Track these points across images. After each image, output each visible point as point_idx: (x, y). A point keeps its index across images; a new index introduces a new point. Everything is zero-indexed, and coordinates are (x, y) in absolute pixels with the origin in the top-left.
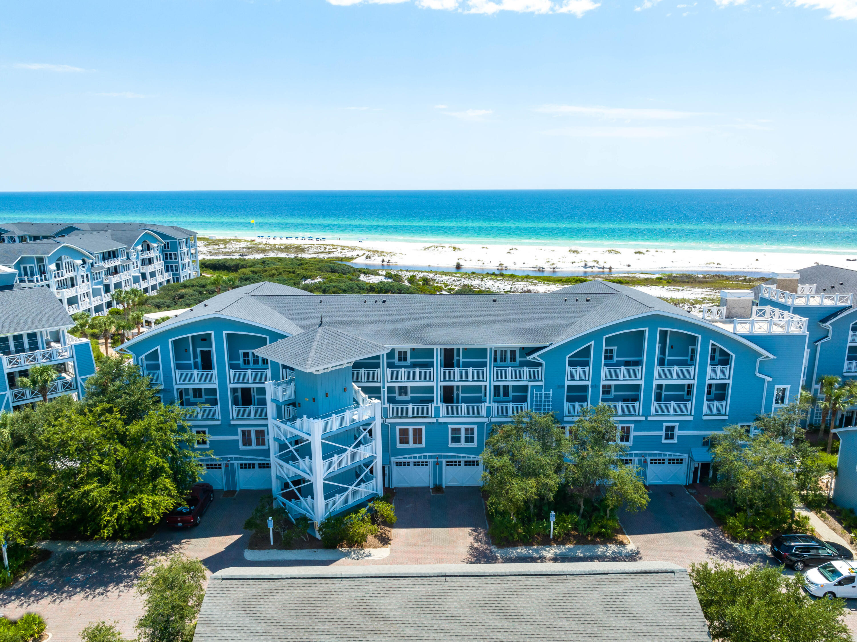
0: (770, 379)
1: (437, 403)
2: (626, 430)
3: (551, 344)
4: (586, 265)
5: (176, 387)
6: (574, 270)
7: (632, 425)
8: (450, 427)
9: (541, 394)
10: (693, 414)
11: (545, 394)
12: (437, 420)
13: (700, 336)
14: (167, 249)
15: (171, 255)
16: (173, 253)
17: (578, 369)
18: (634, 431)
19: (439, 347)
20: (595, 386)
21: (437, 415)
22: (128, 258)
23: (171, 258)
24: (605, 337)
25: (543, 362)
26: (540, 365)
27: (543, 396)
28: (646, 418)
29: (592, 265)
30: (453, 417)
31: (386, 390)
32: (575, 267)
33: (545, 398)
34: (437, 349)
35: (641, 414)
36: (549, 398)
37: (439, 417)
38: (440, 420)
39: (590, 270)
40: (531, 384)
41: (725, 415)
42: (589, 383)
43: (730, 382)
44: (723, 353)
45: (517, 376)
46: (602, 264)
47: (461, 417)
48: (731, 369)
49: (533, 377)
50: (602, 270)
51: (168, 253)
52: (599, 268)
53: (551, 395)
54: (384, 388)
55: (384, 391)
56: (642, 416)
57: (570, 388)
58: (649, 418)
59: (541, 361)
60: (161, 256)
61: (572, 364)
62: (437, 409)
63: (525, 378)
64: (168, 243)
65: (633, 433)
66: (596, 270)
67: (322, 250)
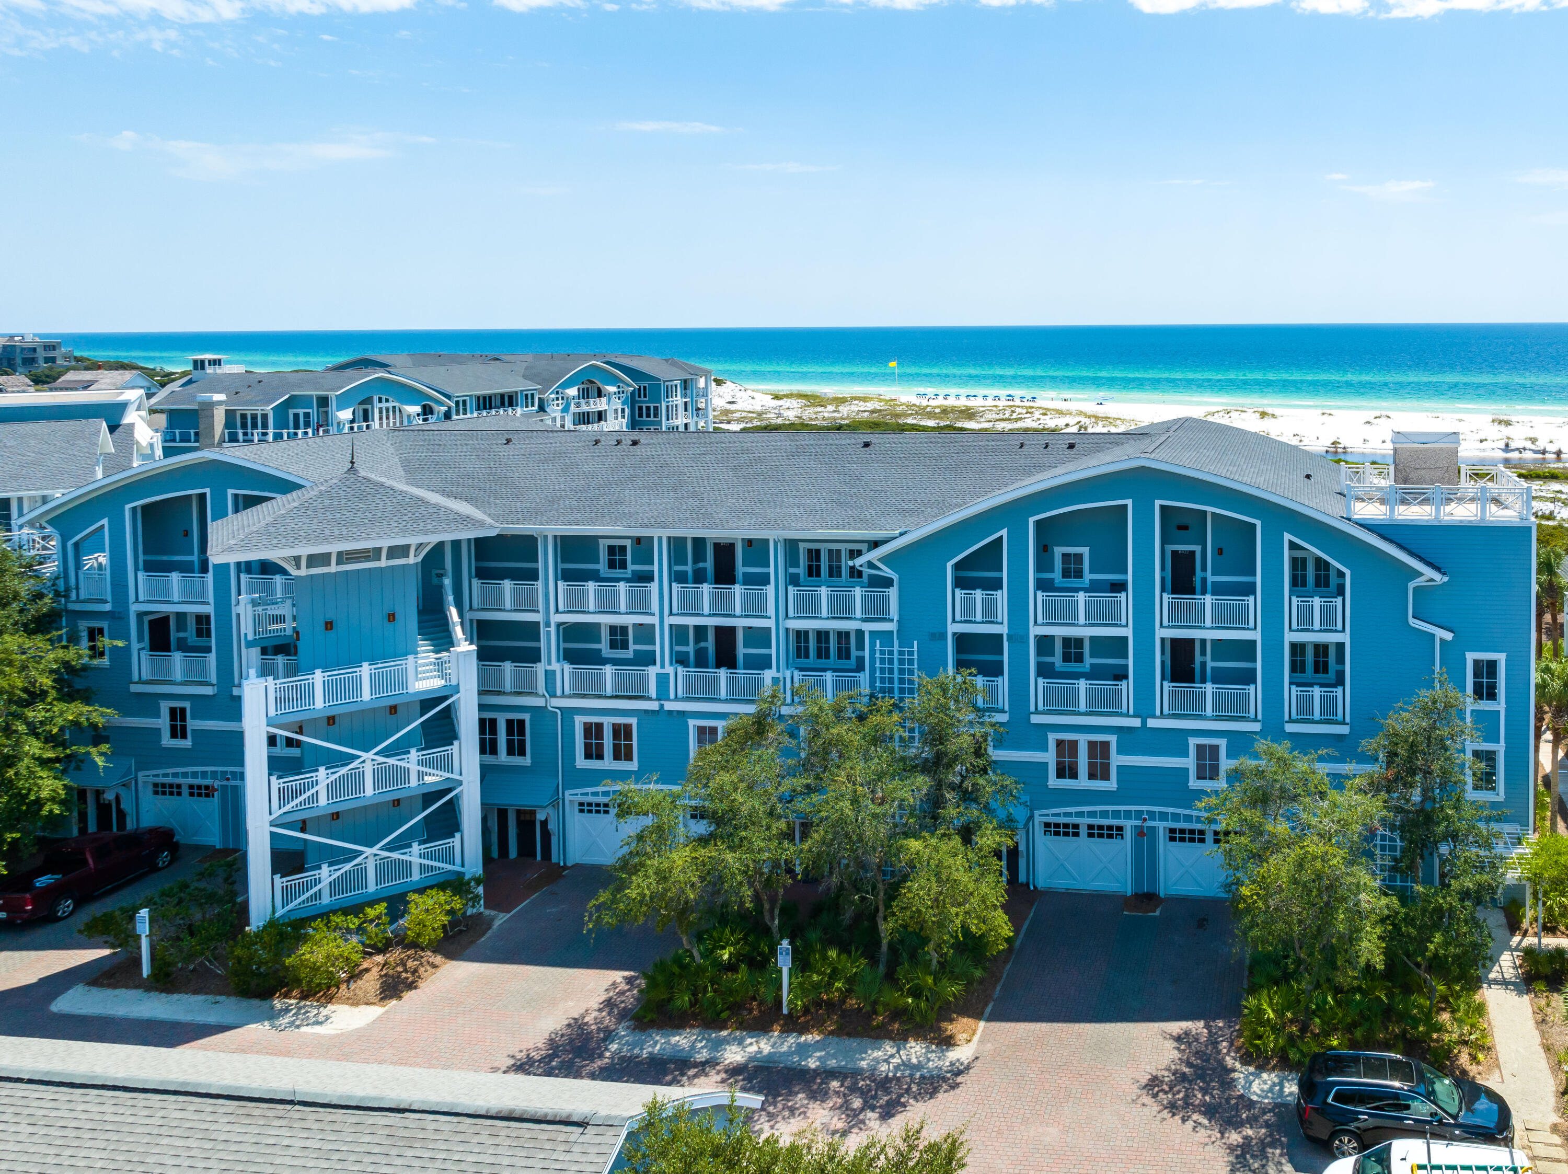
0: (1449, 636)
1: (663, 666)
2: (1099, 751)
3: (901, 534)
4: (1507, 445)
5: (134, 608)
6: (1482, 454)
7: (1113, 739)
8: (692, 723)
9: (891, 653)
10: (1260, 717)
11: (901, 653)
12: (662, 706)
13: (1258, 523)
14: (642, 398)
15: (648, 408)
16: (652, 405)
17: (979, 594)
18: (1119, 752)
19: (666, 533)
20: (1019, 638)
21: (662, 695)
22: (542, 409)
23: (648, 416)
24: (1032, 520)
25: (895, 577)
26: (888, 583)
27: (896, 656)
28: (1144, 723)
29: (1521, 446)
30: (698, 699)
31: (553, 629)
32: (1484, 450)
33: (901, 661)
34: (660, 539)
35: (1131, 712)
36: (911, 662)
37: (668, 699)
38: (669, 706)
39: (1515, 455)
40: (868, 627)
41: (1343, 723)
42: (1003, 630)
43: (1345, 638)
44: (1321, 565)
45: (841, 609)
46: (1541, 445)
47: (719, 700)
48: (1344, 606)
49: (876, 612)
50: (1540, 456)
51: (644, 406)
52: (1536, 452)
53: (916, 657)
54: (548, 624)
55: (549, 633)
56: (1135, 716)
57: (962, 641)
58: (1152, 723)
59: (887, 572)
60: (627, 411)
61: (960, 583)
62: (662, 680)
63: (858, 614)
64: (645, 387)
65: (1117, 760)
66: (1528, 455)
67: (1007, 416)
